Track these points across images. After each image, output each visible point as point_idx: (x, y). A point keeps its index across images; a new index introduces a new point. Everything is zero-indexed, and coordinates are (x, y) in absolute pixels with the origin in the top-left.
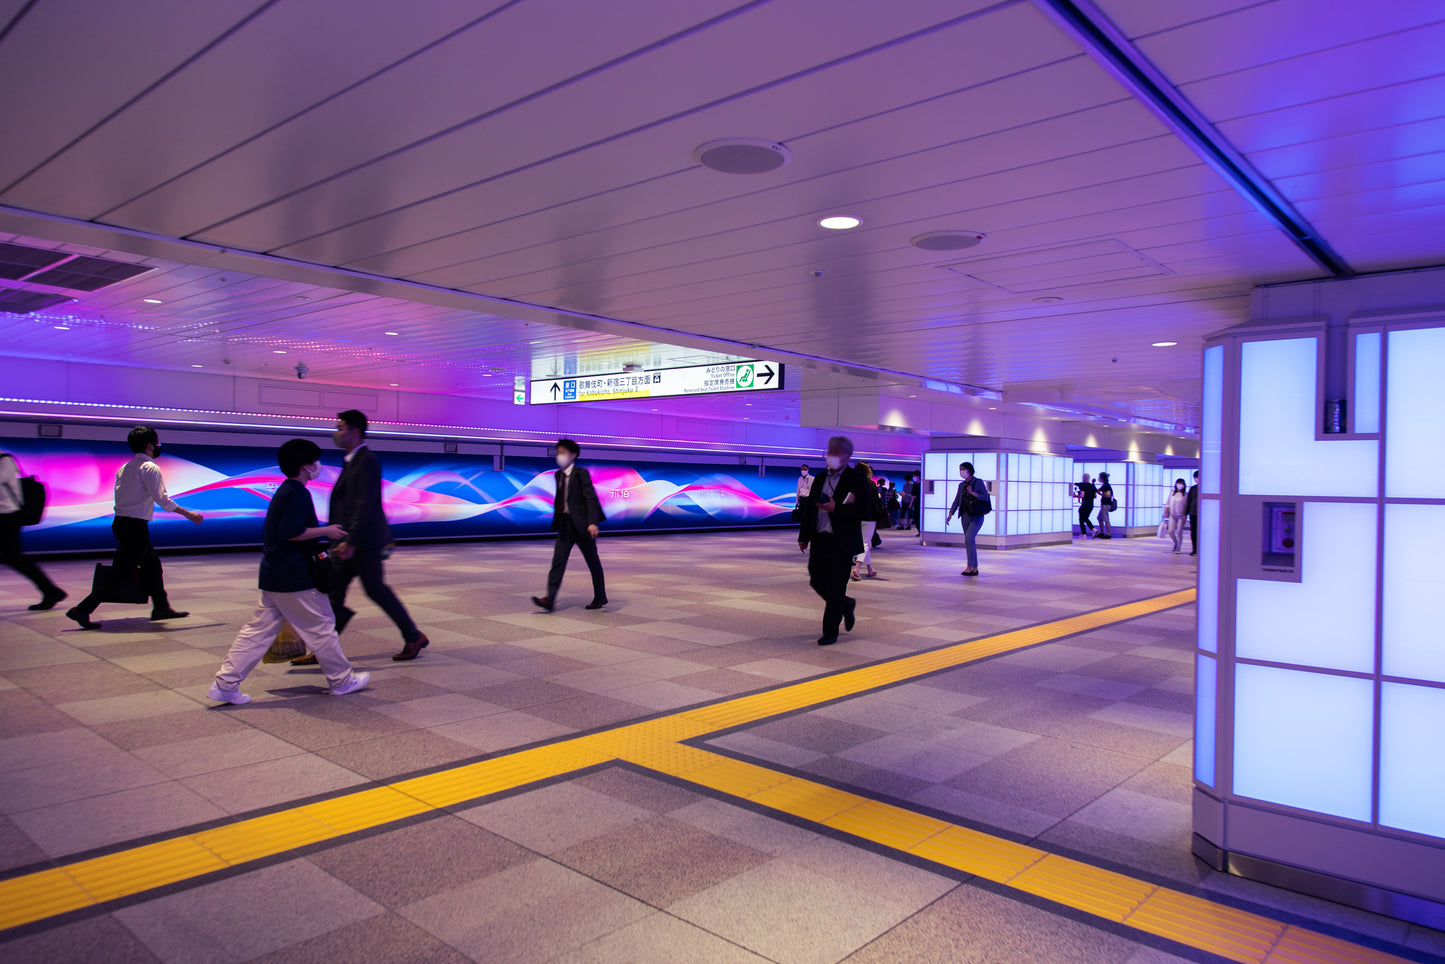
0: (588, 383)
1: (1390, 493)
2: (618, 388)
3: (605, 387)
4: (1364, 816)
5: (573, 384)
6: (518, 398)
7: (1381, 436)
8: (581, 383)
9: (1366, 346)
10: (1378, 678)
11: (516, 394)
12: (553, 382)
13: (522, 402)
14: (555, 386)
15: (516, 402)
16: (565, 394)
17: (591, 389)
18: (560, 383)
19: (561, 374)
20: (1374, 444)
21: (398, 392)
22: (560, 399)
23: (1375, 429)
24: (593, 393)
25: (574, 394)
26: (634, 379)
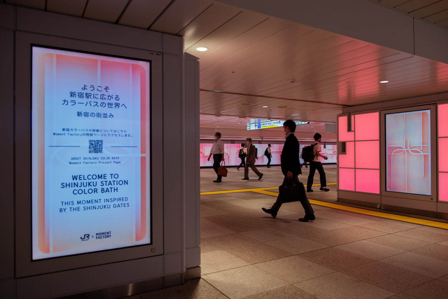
0: (263, 124)
1: (356, 140)
2: (270, 125)
3: (267, 125)
4: (353, 190)
5: (260, 124)
6: (248, 128)
7: (354, 131)
8: (262, 124)
9: (352, 117)
10: (355, 168)
11: (248, 127)
12: (255, 124)
13: (249, 130)
14: (256, 125)
15: (248, 129)
16: (258, 127)
17: (264, 126)
18: (257, 124)
19: (257, 122)
20: (354, 132)
21: (219, 128)
22: (257, 128)
23: (354, 130)
24: (265, 127)
25: (260, 127)
26: (274, 123)
